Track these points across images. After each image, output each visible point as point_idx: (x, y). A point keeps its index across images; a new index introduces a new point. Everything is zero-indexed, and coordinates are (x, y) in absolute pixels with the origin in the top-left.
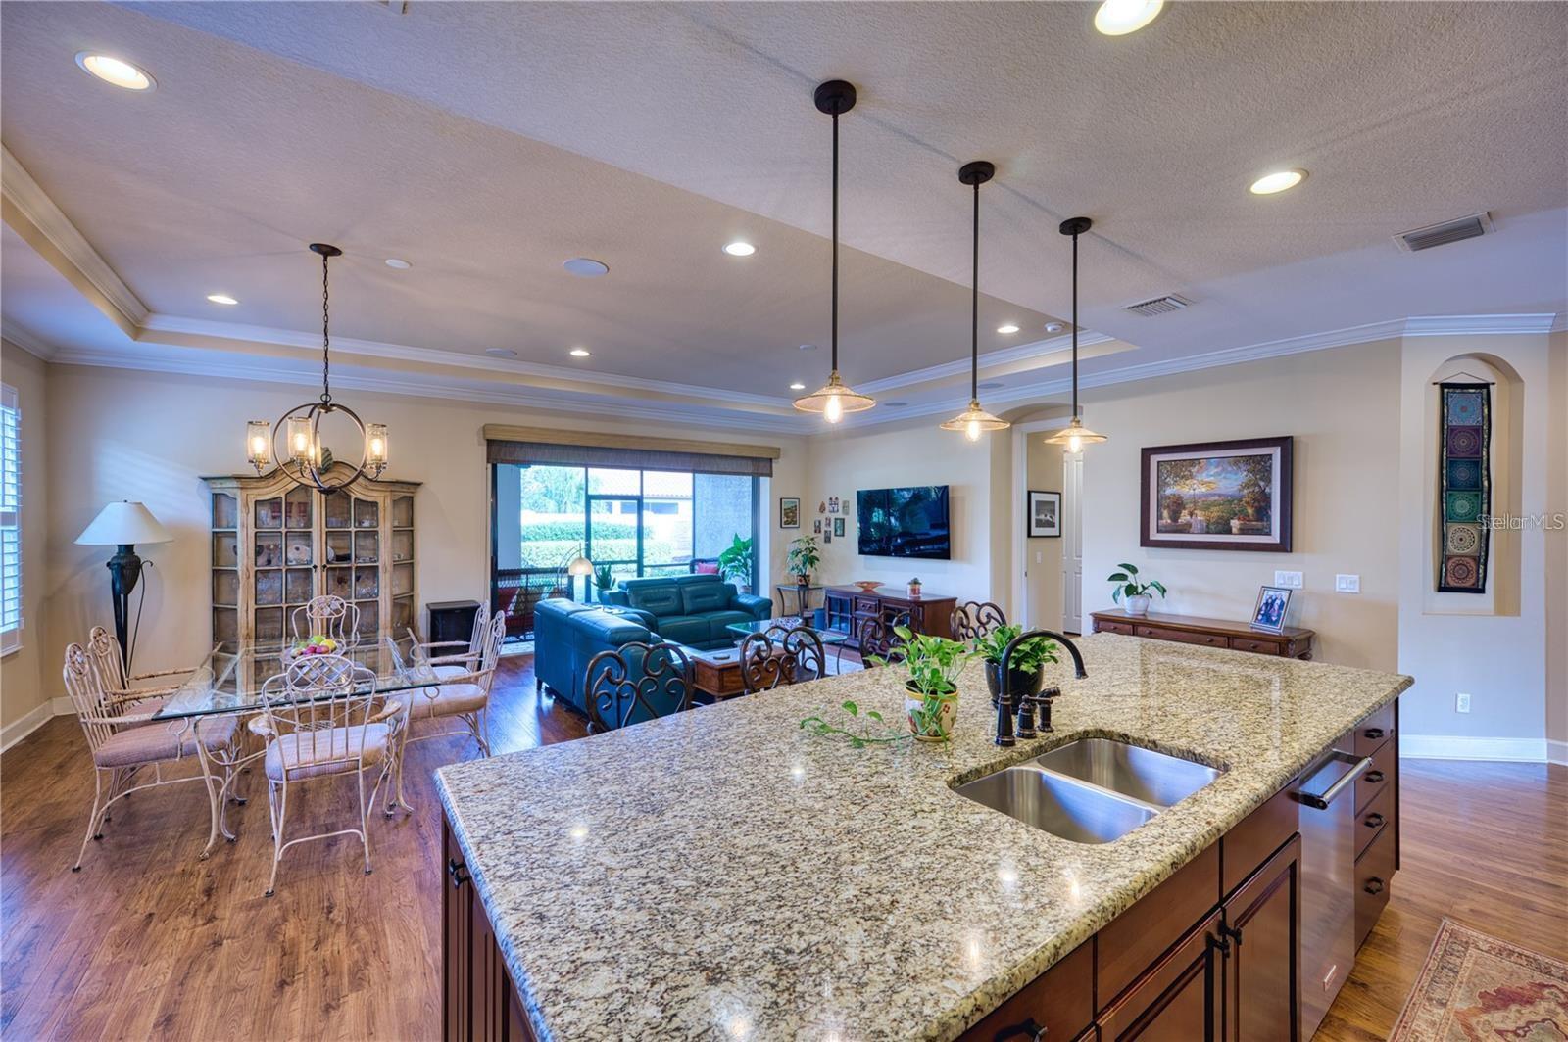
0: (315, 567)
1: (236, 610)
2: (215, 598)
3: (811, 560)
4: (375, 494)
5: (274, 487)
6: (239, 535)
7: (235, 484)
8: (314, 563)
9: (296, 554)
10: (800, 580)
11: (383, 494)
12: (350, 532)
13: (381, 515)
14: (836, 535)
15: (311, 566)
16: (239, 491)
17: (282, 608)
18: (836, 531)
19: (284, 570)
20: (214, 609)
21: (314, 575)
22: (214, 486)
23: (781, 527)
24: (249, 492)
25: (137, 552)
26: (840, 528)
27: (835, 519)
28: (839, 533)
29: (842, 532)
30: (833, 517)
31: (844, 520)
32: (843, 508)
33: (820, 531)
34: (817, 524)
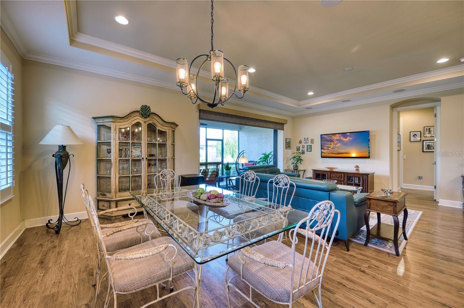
0: (143, 158)
1: (110, 177)
2: (98, 172)
3: (299, 160)
4: (166, 128)
5: (127, 122)
6: (112, 144)
7: (111, 120)
8: (143, 157)
9: (136, 153)
10: (295, 168)
11: (168, 128)
12: (156, 144)
13: (168, 137)
14: (307, 151)
15: (141, 158)
16: (112, 124)
17: (130, 176)
18: (307, 149)
19: (131, 160)
20: (98, 177)
21: (143, 162)
22: (99, 121)
23: (286, 148)
24: (117, 124)
25: (67, 149)
26: (310, 148)
27: (307, 146)
28: (309, 150)
29: (310, 150)
30: (306, 145)
31: (311, 146)
32: (311, 141)
33: (299, 150)
34: (298, 148)
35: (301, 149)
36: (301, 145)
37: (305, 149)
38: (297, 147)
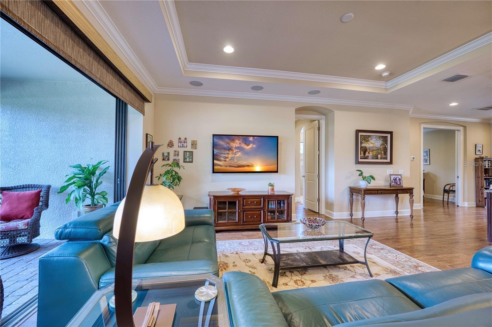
18: (185, 159)
26: (189, 157)
27: (184, 152)
28: (188, 160)
29: (191, 160)
30: (181, 151)
31: (192, 152)
32: (192, 145)
33: (168, 160)
34: (166, 154)
35: (172, 157)
36: (171, 151)
37: (181, 158)
38: (163, 154)
